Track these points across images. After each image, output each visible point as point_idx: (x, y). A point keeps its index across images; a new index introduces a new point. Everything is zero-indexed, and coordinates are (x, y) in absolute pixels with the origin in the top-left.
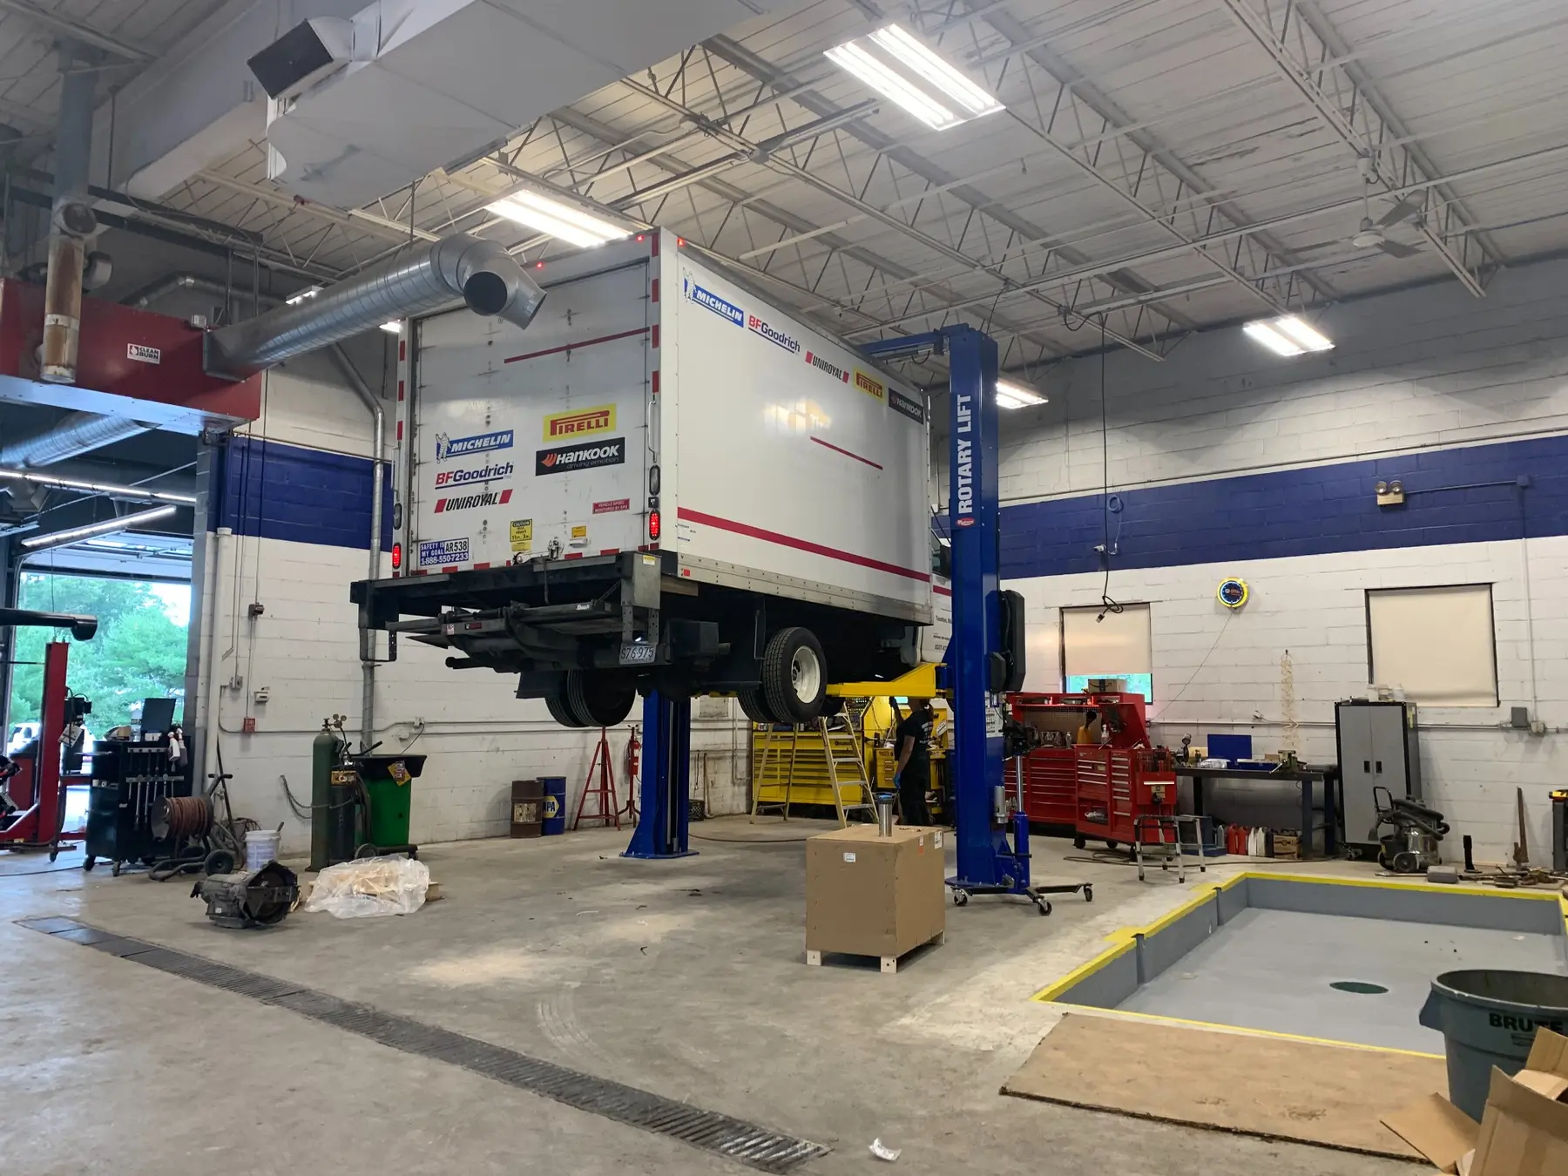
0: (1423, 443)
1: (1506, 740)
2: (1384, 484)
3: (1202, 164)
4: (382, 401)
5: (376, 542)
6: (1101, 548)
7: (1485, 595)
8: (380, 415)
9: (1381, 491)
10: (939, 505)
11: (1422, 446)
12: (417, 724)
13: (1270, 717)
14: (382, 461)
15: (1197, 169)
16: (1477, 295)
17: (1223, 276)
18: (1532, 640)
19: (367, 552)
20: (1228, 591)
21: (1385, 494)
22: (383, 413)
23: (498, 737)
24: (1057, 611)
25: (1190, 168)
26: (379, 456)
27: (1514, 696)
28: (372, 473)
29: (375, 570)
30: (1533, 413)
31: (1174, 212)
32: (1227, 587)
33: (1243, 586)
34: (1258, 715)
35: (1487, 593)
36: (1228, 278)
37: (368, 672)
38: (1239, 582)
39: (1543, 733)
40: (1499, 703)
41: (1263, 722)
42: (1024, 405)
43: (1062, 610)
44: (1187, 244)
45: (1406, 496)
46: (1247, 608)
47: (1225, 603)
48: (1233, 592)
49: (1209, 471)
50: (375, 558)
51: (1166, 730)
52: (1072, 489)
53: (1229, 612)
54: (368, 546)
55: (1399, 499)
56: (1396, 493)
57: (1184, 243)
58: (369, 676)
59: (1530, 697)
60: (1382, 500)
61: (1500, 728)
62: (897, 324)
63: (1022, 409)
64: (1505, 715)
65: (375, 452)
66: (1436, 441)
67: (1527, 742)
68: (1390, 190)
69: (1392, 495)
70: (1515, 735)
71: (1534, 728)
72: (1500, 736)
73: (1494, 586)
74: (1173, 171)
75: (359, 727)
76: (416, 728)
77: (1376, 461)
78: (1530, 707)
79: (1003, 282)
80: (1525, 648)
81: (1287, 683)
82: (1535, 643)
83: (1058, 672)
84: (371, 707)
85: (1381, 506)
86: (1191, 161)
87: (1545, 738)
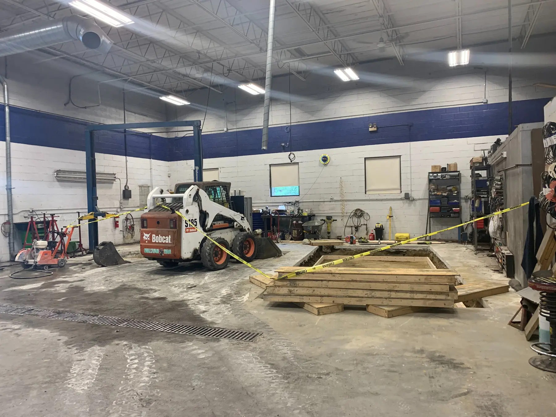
0: (383, 111)
1: (403, 203)
2: (371, 124)
3: (327, 13)
4: (6, 80)
5: (8, 138)
6: (283, 144)
7: (398, 160)
8: (6, 86)
9: (370, 126)
10: (227, 128)
11: (383, 112)
12: (31, 211)
13: (335, 198)
14: (8, 105)
15: (326, 15)
16: (401, 65)
17: (330, 53)
18: (411, 173)
19: (4, 143)
20: (323, 159)
21: (372, 127)
22: (7, 85)
23: (64, 215)
24: (269, 166)
25: (323, 14)
26: (6, 102)
27: (405, 190)
28: (4, 110)
29: (8, 150)
30: (414, 103)
31: (319, 30)
32: (323, 157)
33: (328, 157)
34: (332, 198)
35: (399, 159)
36: (332, 53)
37: (9, 191)
38: (327, 156)
39: (414, 200)
40: (401, 192)
41: (334, 200)
42: (259, 94)
43: (270, 165)
44: (322, 41)
45: (378, 128)
46: (329, 164)
47: (323, 162)
48: (325, 159)
49: (318, 119)
50: (8, 145)
51: (304, 204)
52: (273, 124)
53: (323, 165)
54: (4, 140)
55: (375, 129)
56: (375, 127)
57: (321, 40)
58: (9, 192)
59: (410, 190)
60: (370, 129)
61: (401, 199)
62: (218, 62)
63: (258, 95)
64: (403, 195)
65: (5, 101)
66: (387, 111)
67: (409, 203)
68: (386, 29)
69: (373, 128)
70: (405, 201)
71: (411, 199)
72: (401, 202)
73: (401, 157)
74: (318, 15)
75: (7, 213)
76: (31, 212)
77: (369, 117)
78: (410, 193)
79: (259, 49)
80: (409, 175)
81: (341, 187)
82: (412, 174)
83: (269, 186)
84: (12, 205)
85: (370, 131)
86: (324, 12)
87: (413, 202)
